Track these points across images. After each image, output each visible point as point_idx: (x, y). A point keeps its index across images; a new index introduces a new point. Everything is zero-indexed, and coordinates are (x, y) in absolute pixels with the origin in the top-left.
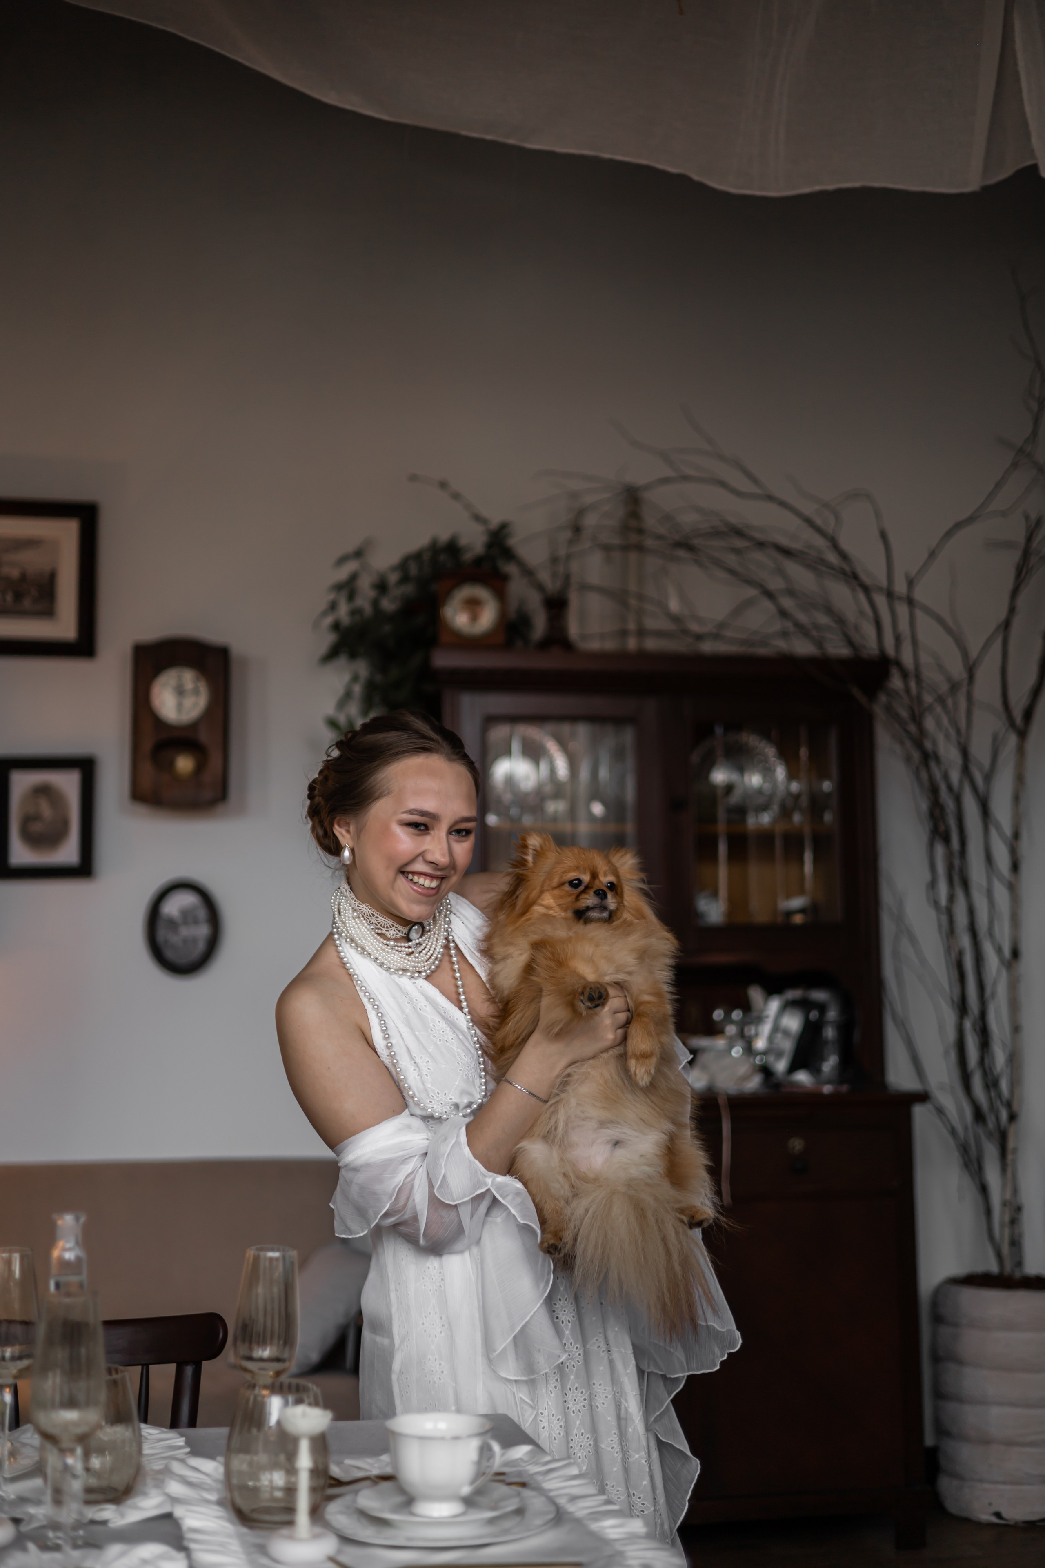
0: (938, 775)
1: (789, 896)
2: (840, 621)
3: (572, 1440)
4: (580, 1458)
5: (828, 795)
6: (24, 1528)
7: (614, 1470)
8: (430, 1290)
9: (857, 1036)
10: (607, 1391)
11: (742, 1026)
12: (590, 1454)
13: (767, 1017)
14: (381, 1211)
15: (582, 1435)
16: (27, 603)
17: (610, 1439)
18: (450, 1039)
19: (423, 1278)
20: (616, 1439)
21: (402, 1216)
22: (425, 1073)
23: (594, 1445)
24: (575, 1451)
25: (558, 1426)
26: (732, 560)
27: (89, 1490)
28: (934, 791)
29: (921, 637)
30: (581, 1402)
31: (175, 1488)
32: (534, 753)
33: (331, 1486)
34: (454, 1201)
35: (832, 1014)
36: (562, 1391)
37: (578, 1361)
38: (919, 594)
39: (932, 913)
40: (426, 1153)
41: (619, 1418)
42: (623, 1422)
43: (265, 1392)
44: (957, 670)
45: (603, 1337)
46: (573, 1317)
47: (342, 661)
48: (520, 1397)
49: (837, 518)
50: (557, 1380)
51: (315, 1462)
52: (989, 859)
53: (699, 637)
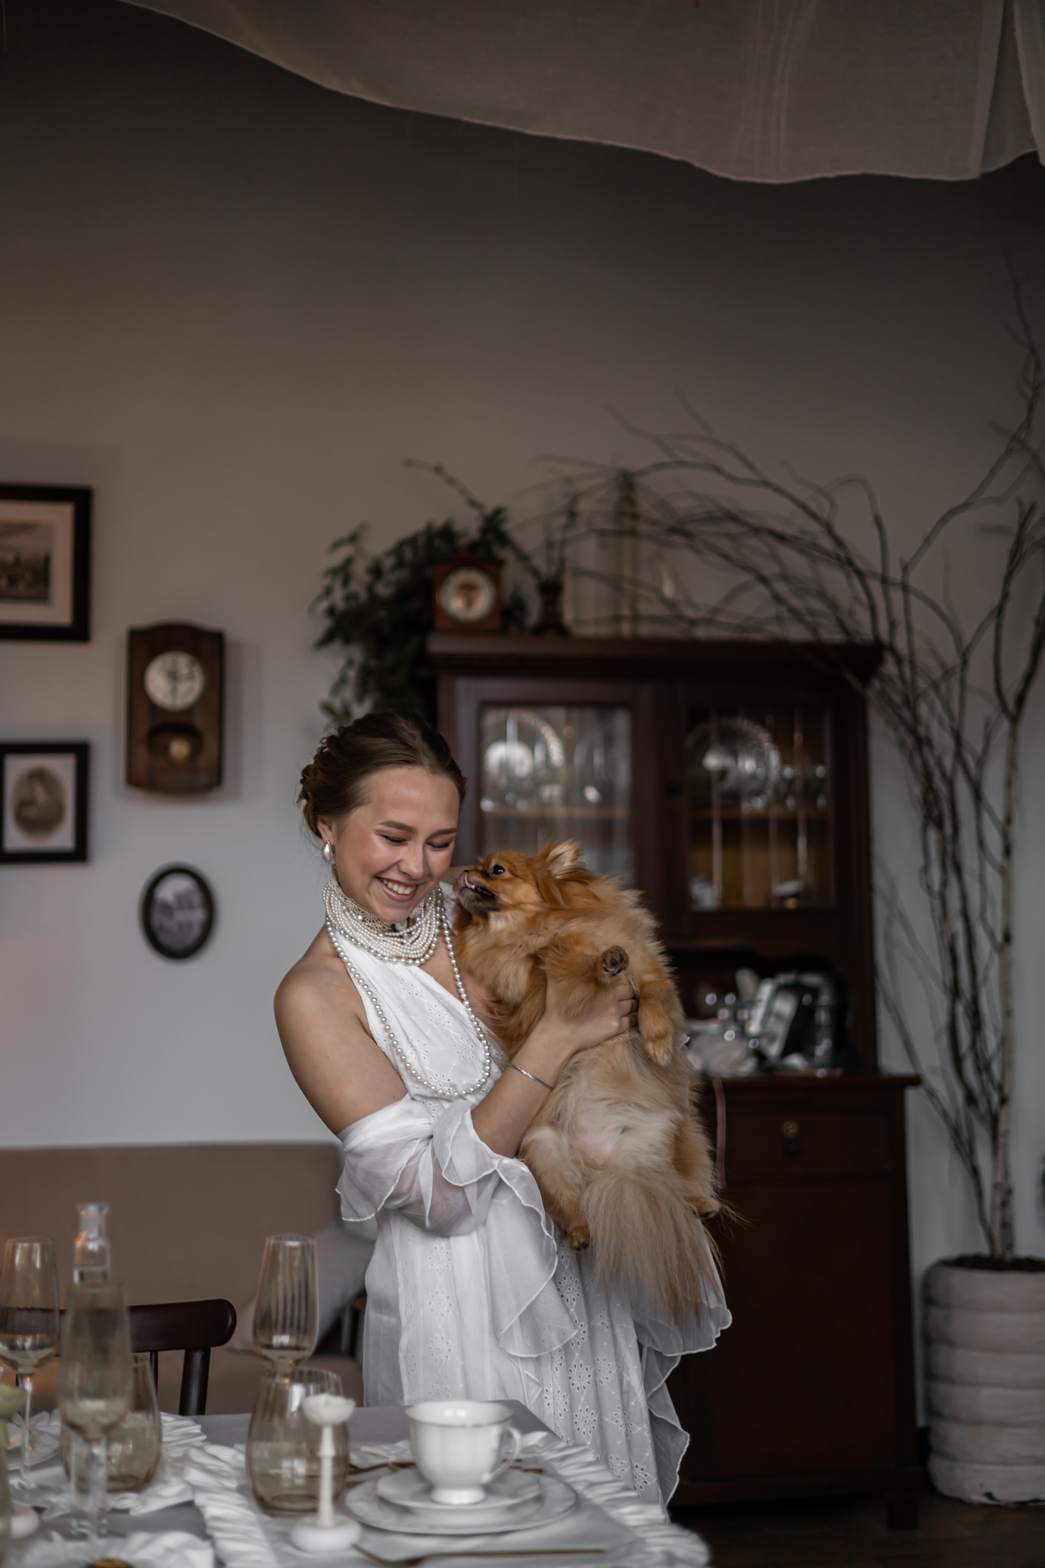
0: (932, 762)
1: (783, 880)
2: (833, 605)
3: (576, 1416)
4: (584, 1433)
5: (821, 781)
6: (47, 1517)
7: (618, 1443)
8: (437, 1270)
9: (850, 1020)
10: (611, 1366)
11: (735, 1010)
12: (594, 1429)
13: (760, 1001)
14: (386, 1194)
15: (587, 1410)
16: (21, 588)
17: (614, 1413)
18: (447, 1022)
19: (430, 1258)
20: (619, 1413)
21: (408, 1199)
22: (423, 1056)
23: (598, 1421)
24: (580, 1427)
25: (563, 1403)
26: (726, 545)
27: (111, 1478)
28: (928, 776)
29: (916, 623)
30: (586, 1379)
31: (195, 1476)
32: (529, 738)
33: (352, 1473)
34: (461, 1183)
35: (825, 998)
36: (567, 1367)
37: (583, 1339)
38: (913, 581)
39: (925, 897)
40: (431, 1137)
41: (622, 1392)
42: (626, 1396)
43: (287, 1381)
44: (951, 657)
45: (607, 1314)
46: (578, 1295)
47: (336, 646)
48: (527, 1375)
49: (833, 504)
50: (562, 1358)
51: (337, 1448)
52: (981, 843)
53: (693, 623)
